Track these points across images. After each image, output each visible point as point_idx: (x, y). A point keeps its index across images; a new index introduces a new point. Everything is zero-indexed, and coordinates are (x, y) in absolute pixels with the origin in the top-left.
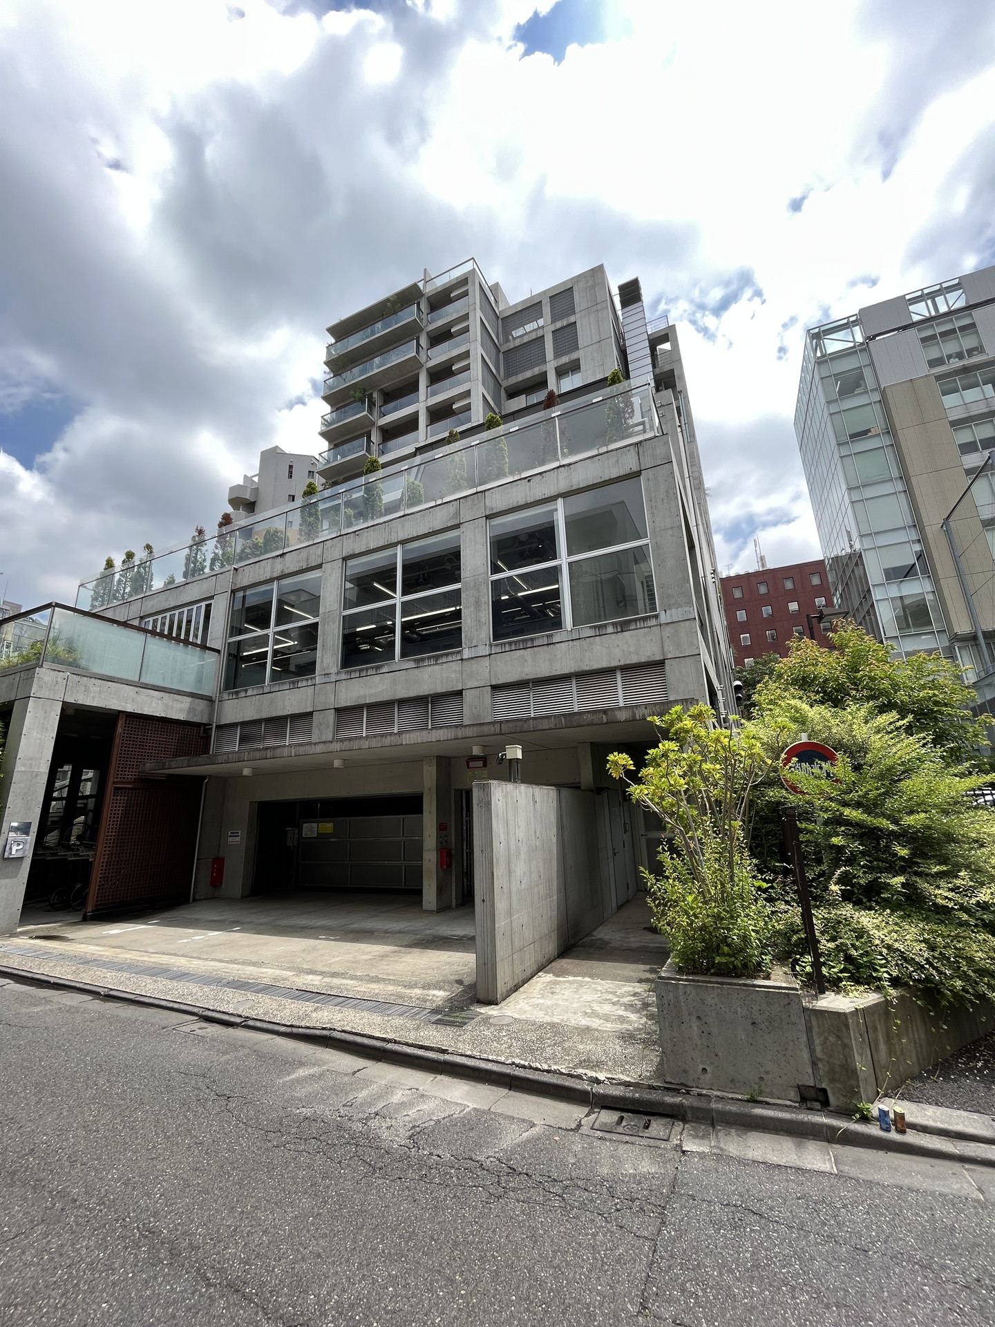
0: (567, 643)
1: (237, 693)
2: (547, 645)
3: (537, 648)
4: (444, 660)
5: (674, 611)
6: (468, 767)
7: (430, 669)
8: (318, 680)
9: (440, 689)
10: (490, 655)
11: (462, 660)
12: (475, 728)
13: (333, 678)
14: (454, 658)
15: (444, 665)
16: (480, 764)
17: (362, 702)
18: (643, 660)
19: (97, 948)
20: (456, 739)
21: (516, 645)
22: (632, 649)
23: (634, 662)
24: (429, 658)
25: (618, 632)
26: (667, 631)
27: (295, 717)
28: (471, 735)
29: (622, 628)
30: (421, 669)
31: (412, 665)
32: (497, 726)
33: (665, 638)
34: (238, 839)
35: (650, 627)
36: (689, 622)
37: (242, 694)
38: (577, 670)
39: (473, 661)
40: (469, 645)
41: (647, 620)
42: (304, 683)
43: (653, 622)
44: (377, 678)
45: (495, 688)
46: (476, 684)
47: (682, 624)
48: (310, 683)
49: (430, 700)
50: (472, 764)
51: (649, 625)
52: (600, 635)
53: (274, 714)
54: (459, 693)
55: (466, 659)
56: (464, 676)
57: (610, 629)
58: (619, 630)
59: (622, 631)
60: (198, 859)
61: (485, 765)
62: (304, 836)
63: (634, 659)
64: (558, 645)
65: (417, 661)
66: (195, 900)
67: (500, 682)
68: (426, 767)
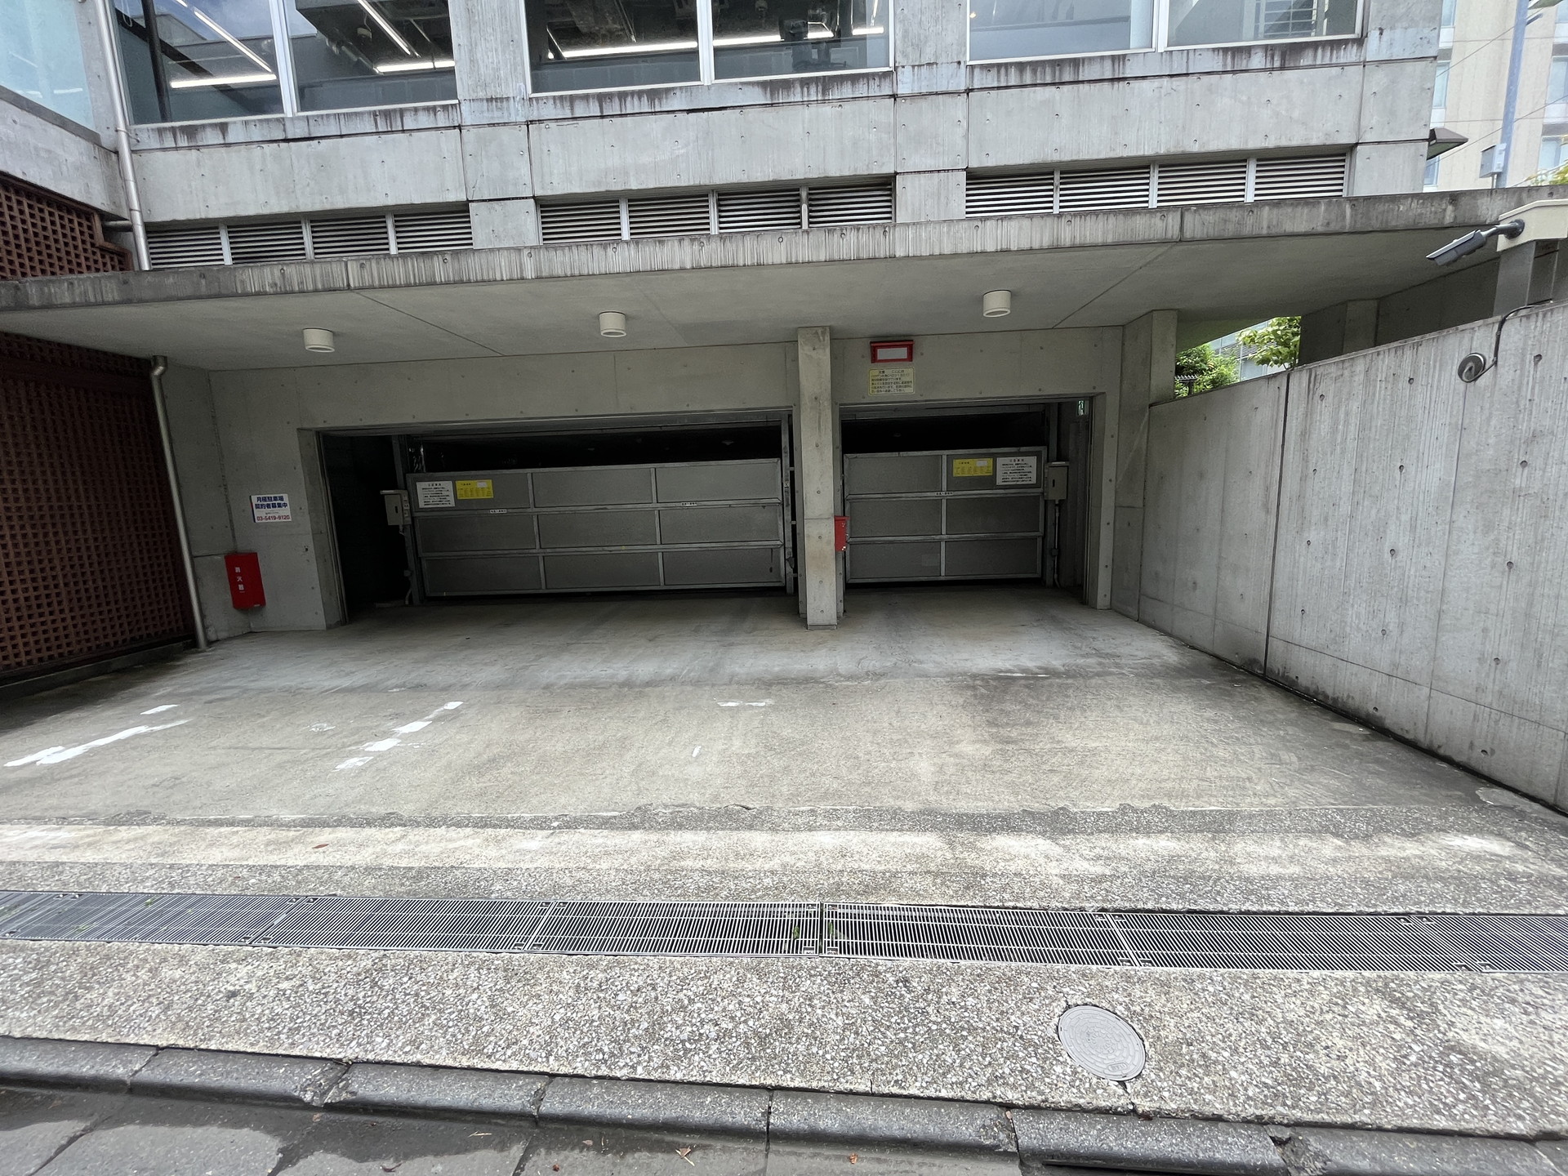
0: (1156, 83)
1: (191, 132)
2: (1112, 80)
3: (1086, 86)
4: (847, 91)
5: (1398, 33)
6: (874, 359)
7: (807, 113)
8: (468, 114)
9: (838, 167)
10: (968, 91)
11: (894, 96)
12: (1112, 219)
13: (519, 113)
14: (874, 90)
15: (847, 106)
16: (902, 352)
17: (616, 185)
18: (1314, 142)
19: (66, 834)
20: (1056, 249)
21: (1034, 72)
22: (1296, 114)
23: (1296, 142)
24: (805, 83)
25: (1273, 69)
26: (1378, 79)
27: (410, 216)
28: (1100, 240)
29: (1283, 59)
30: (781, 111)
31: (757, 96)
32: (1173, 220)
33: (1368, 93)
34: (286, 511)
35: (1343, 66)
36: (1423, 64)
37: (212, 137)
38: (1173, 150)
39: (924, 104)
40: (914, 58)
41: (1339, 49)
42: (424, 120)
43: (1350, 54)
44: (656, 124)
45: (975, 177)
46: (930, 164)
47: (1409, 66)
48: (442, 120)
49: (804, 194)
50: (882, 354)
51: (1342, 61)
52: (1234, 72)
53: (340, 202)
54: (885, 184)
55: (904, 97)
56: (900, 139)
57: (1257, 60)
58: (1277, 64)
59: (1282, 68)
60: (192, 558)
61: (910, 357)
62: (422, 505)
63: (1297, 138)
64: (1135, 84)
65: (771, 87)
66: (210, 643)
67: (991, 162)
68: (804, 351)
